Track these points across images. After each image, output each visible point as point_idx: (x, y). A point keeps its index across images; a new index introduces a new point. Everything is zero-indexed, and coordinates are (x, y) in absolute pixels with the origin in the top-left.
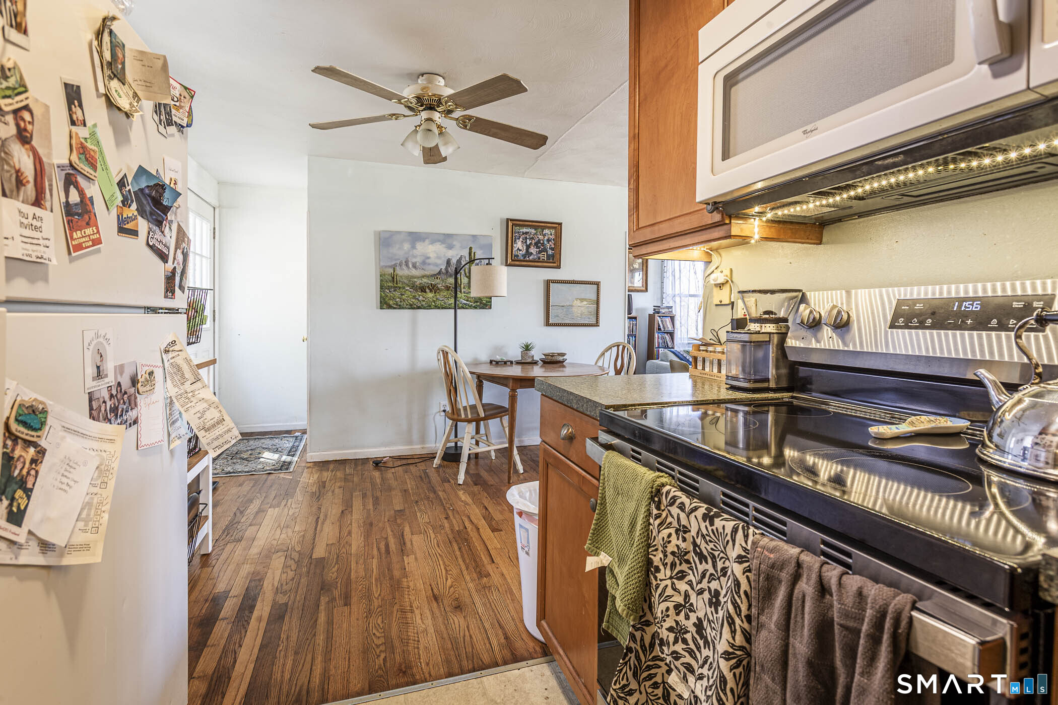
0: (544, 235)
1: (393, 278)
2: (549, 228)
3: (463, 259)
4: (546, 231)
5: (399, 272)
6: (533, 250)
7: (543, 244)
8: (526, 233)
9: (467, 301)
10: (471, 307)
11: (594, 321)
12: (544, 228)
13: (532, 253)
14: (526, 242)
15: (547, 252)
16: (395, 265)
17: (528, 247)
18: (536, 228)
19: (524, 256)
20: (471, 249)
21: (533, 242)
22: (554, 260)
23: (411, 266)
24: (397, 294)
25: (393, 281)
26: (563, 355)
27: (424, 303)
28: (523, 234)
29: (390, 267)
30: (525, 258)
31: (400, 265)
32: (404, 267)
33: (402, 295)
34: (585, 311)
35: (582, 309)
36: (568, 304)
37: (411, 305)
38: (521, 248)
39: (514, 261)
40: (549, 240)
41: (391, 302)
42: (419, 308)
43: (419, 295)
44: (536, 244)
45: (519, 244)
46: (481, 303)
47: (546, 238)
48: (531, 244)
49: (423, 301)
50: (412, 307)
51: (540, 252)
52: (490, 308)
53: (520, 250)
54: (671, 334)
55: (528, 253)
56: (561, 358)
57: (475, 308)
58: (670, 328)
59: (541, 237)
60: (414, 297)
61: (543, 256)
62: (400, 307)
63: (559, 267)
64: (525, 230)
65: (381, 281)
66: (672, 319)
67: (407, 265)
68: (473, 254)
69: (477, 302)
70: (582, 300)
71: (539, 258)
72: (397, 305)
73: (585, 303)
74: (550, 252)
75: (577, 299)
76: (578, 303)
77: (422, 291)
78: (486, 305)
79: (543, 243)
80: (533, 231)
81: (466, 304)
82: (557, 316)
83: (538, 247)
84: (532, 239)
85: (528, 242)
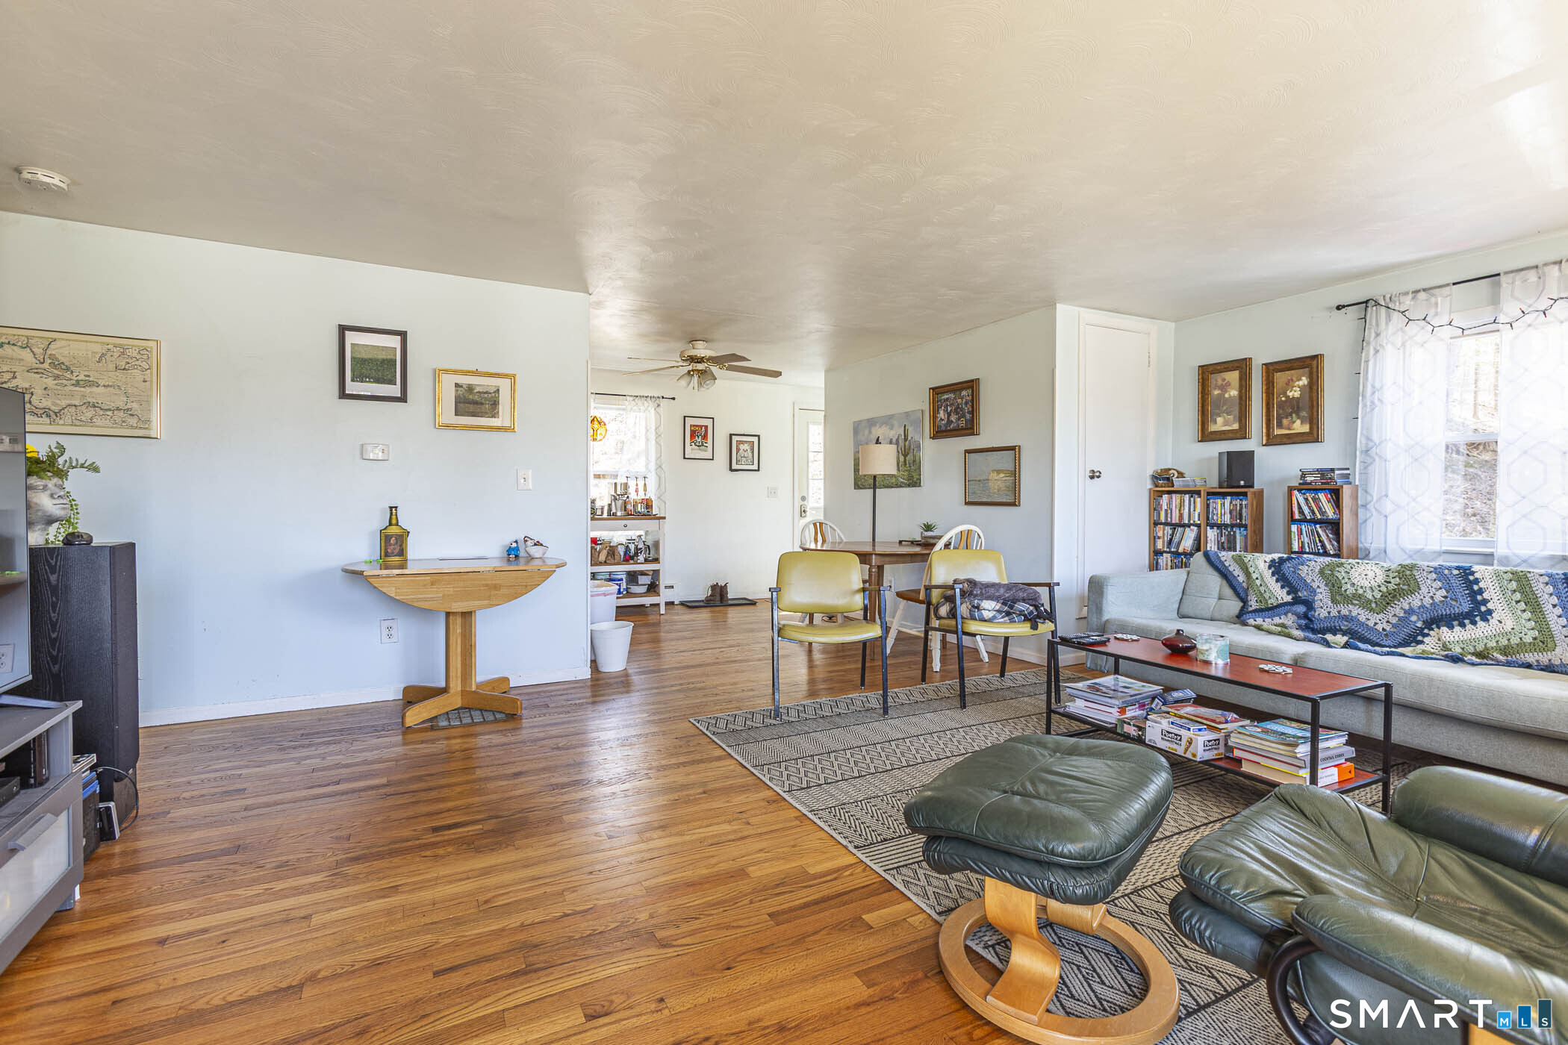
0: (962, 398)
2: (966, 388)
3: (900, 437)
4: (964, 393)
6: (953, 417)
7: (962, 409)
8: (947, 399)
9: (903, 479)
10: (906, 485)
11: (1010, 500)
12: (961, 390)
13: (952, 421)
14: (947, 410)
15: (965, 417)
17: (949, 415)
18: (954, 392)
19: (945, 425)
20: (904, 426)
21: (953, 408)
22: (970, 428)
28: (944, 400)
30: (946, 427)
34: (1002, 485)
35: (998, 483)
36: (985, 477)
38: (943, 417)
39: (939, 433)
40: (966, 403)
41: (859, 483)
44: (956, 410)
45: (942, 414)
46: (912, 481)
47: (964, 401)
48: (951, 411)
51: (959, 419)
52: (920, 486)
53: (942, 420)
54: (1335, 527)
55: (950, 422)
57: (909, 486)
58: (1330, 513)
59: (959, 401)
61: (962, 423)
62: (866, 488)
63: (977, 433)
64: (946, 397)
66: (1336, 495)
68: (906, 432)
70: (999, 472)
71: (958, 426)
73: (1002, 475)
74: (968, 417)
75: (993, 471)
76: (994, 476)
78: (917, 483)
79: (962, 407)
80: (952, 396)
81: (902, 483)
82: (975, 493)
83: (957, 413)
84: (951, 405)
85: (949, 409)
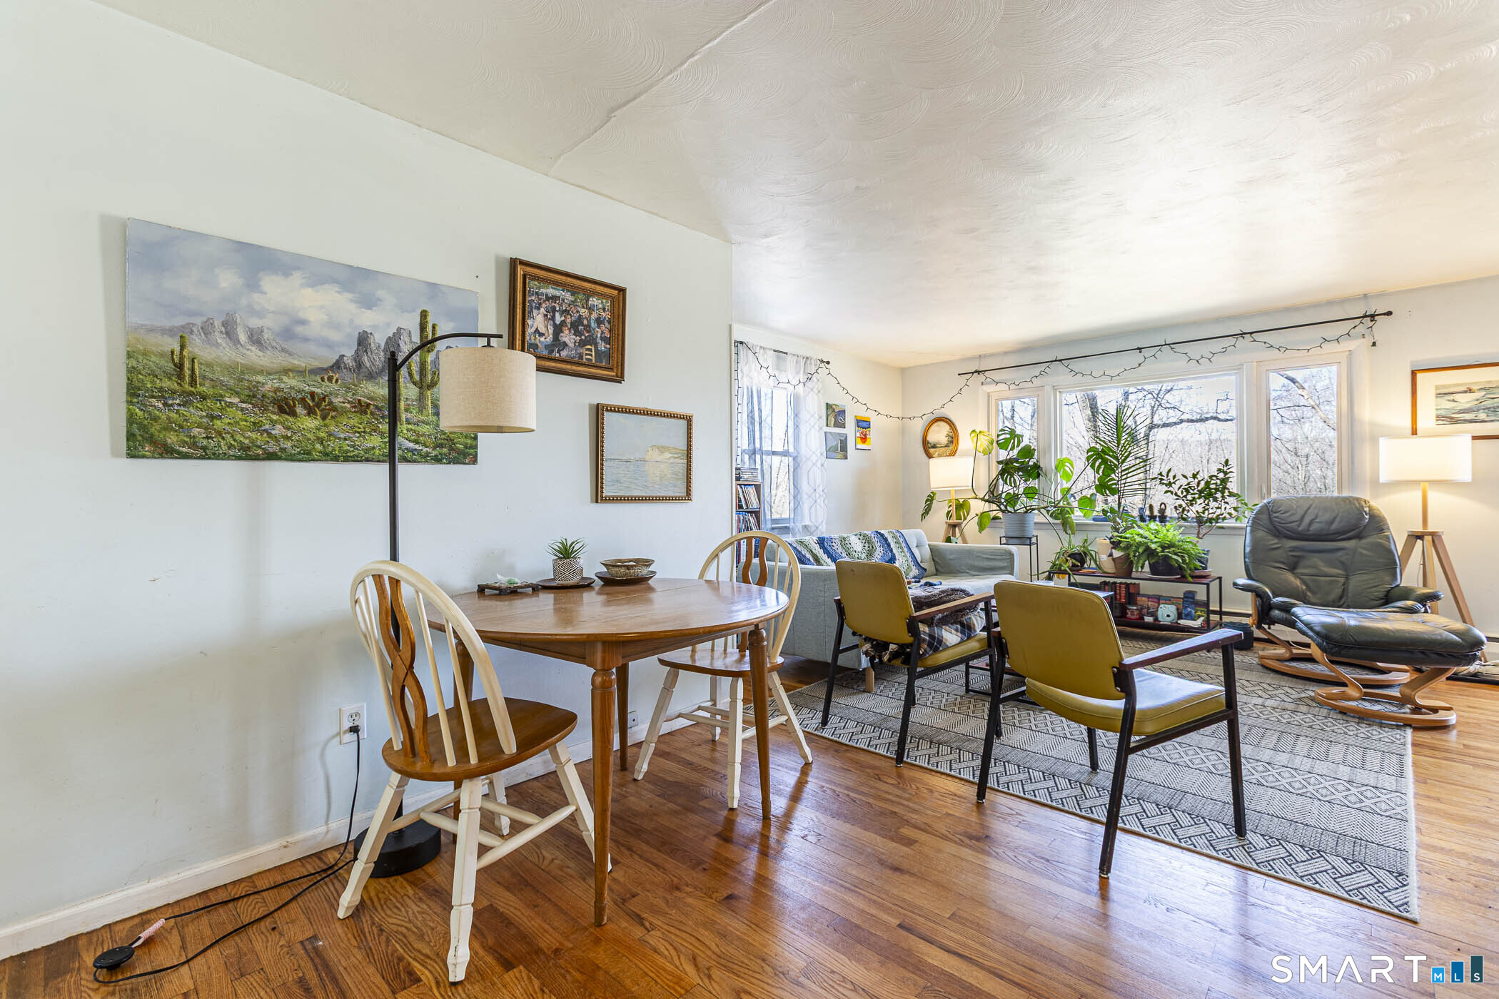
0: (591, 309)
1: (180, 366)
2: (600, 295)
3: (405, 337)
4: (594, 301)
5: (199, 348)
6: (568, 337)
8: (554, 298)
9: (417, 442)
10: (425, 458)
12: (589, 294)
13: (565, 345)
14: (553, 318)
15: (596, 345)
16: (188, 328)
17: (558, 329)
18: (574, 291)
19: (550, 348)
20: (424, 315)
21: (569, 321)
23: (243, 338)
24: (195, 414)
25: (180, 377)
26: (648, 563)
27: (288, 444)
28: (548, 298)
29: (170, 332)
30: (551, 352)
31: (207, 329)
32: (220, 339)
33: (212, 418)
36: (637, 456)
37: (245, 448)
38: (542, 330)
40: (599, 321)
41: (172, 439)
42: (271, 457)
43: (273, 423)
44: (575, 326)
46: (451, 449)
47: (594, 316)
48: (563, 322)
49: (287, 438)
50: (247, 454)
51: (582, 344)
52: (474, 461)
53: (541, 335)
55: (557, 343)
56: (644, 572)
57: (437, 460)
60: (256, 426)
61: (589, 354)
62: (207, 454)
63: (619, 378)
64: (551, 291)
65: (131, 371)
67: (230, 332)
68: (429, 329)
69: (441, 446)
70: (662, 449)
71: (581, 357)
72: (194, 445)
73: (667, 455)
74: (602, 346)
75: (653, 447)
76: (654, 455)
77: (282, 411)
78: (465, 455)
79: (589, 326)
80: (568, 296)
81: (412, 451)
82: (617, 481)
83: (577, 333)
84: (565, 312)
85: (558, 319)
